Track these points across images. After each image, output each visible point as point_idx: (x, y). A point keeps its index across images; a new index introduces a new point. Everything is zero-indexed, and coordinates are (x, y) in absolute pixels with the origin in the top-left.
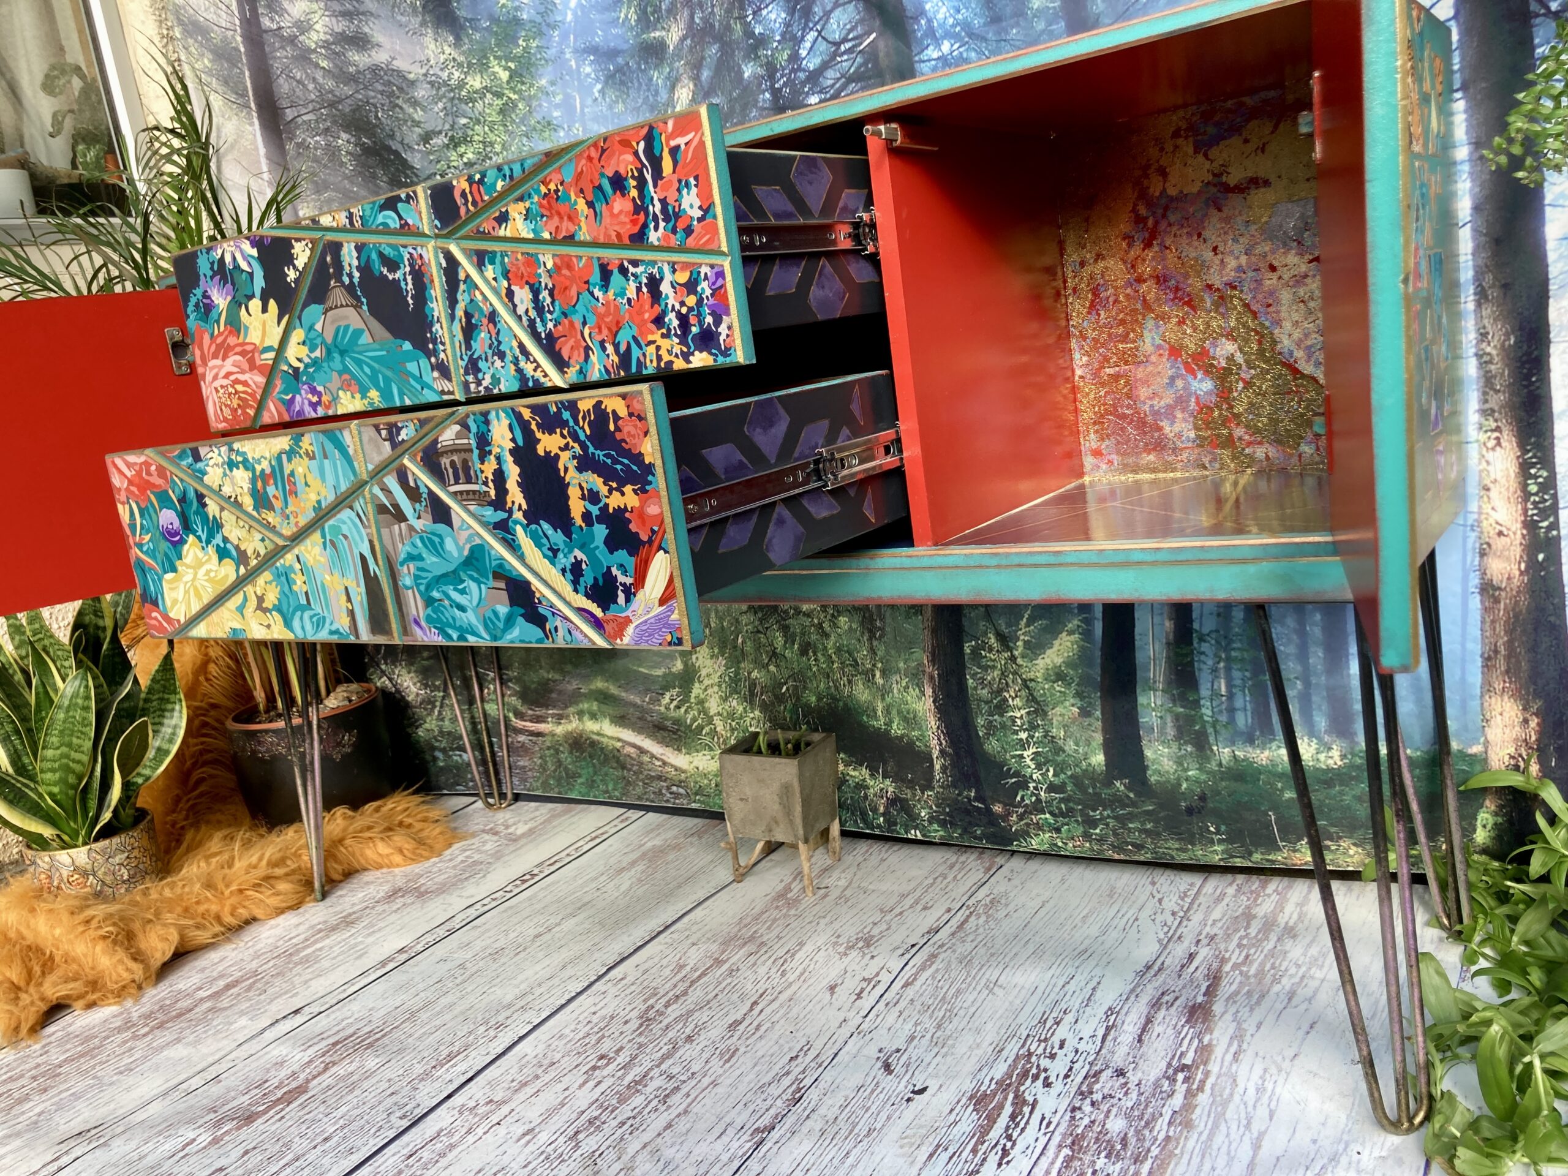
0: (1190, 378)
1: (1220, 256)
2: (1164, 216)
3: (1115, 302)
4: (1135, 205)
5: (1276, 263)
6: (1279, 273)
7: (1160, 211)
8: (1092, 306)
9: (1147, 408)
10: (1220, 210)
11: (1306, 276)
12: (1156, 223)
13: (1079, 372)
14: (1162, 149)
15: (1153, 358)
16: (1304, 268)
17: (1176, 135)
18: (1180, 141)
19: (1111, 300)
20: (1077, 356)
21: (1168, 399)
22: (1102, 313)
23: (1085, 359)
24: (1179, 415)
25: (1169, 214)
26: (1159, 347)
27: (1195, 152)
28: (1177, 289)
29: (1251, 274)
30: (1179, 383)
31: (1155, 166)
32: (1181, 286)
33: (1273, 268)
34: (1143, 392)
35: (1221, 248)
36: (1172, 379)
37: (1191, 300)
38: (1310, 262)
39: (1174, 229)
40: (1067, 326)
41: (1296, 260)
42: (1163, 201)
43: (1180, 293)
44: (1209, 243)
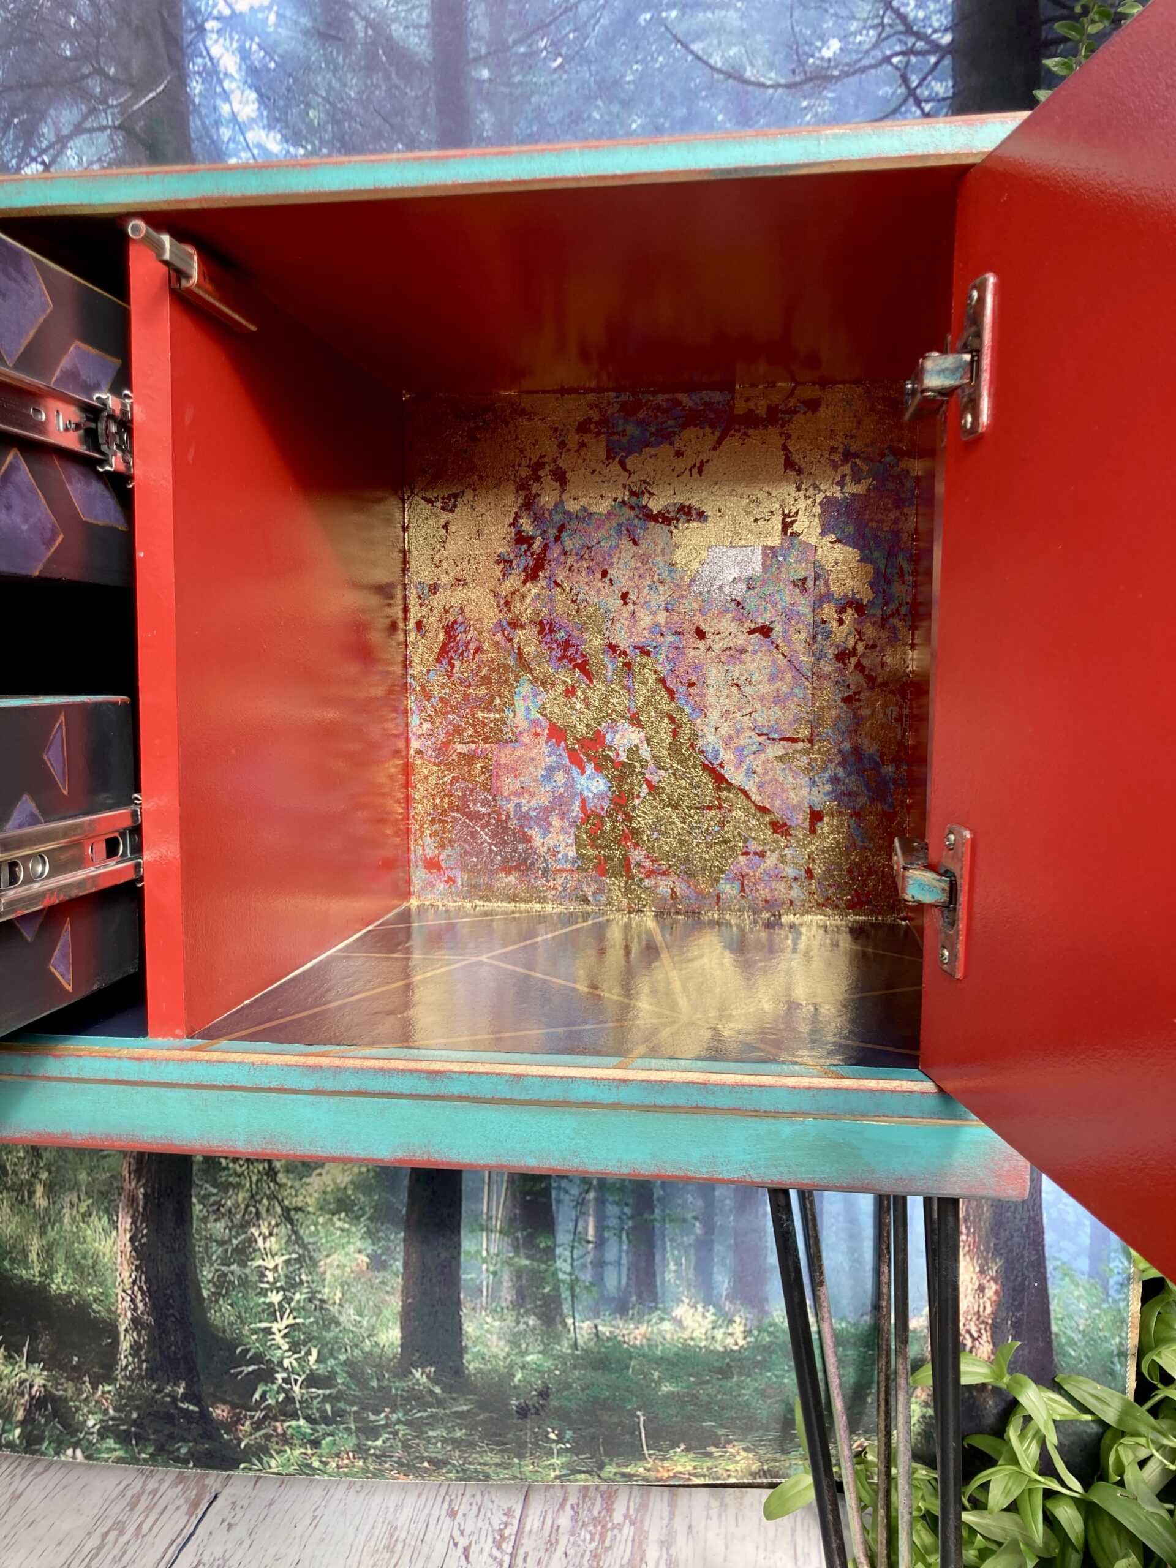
0: (575, 771)
1: (631, 607)
2: (557, 539)
3: (478, 650)
4: (517, 516)
5: (705, 628)
6: (709, 641)
7: (553, 532)
8: (444, 650)
9: (511, 807)
10: (635, 543)
11: (743, 651)
12: (546, 547)
13: (415, 744)
14: (562, 445)
15: (526, 738)
16: (741, 640)
17: (583, 428)
18: (587, 438)
19: (472, 646)
20: (414, 720)
21: (542, 798)
22: (457, 663)
23: (426, 726)
24: (556, 822)
25: (565, 536)
26: (535, 723)
27: (609, 457)
28: (567, 645)
29: (671, 638)
30: (560, 778)
31: (553, 467)
32: (573, 641)
33: (701, 634)
34: (508, 784)
35: (632, 596)
36: (550, 770)
37: (585, 663)
38: (751, 632)
39: (571, 560)
40: (405, 675)
41: (733, 627)
42: (557, 518)
43: (571, 651)
44: (616, 587)
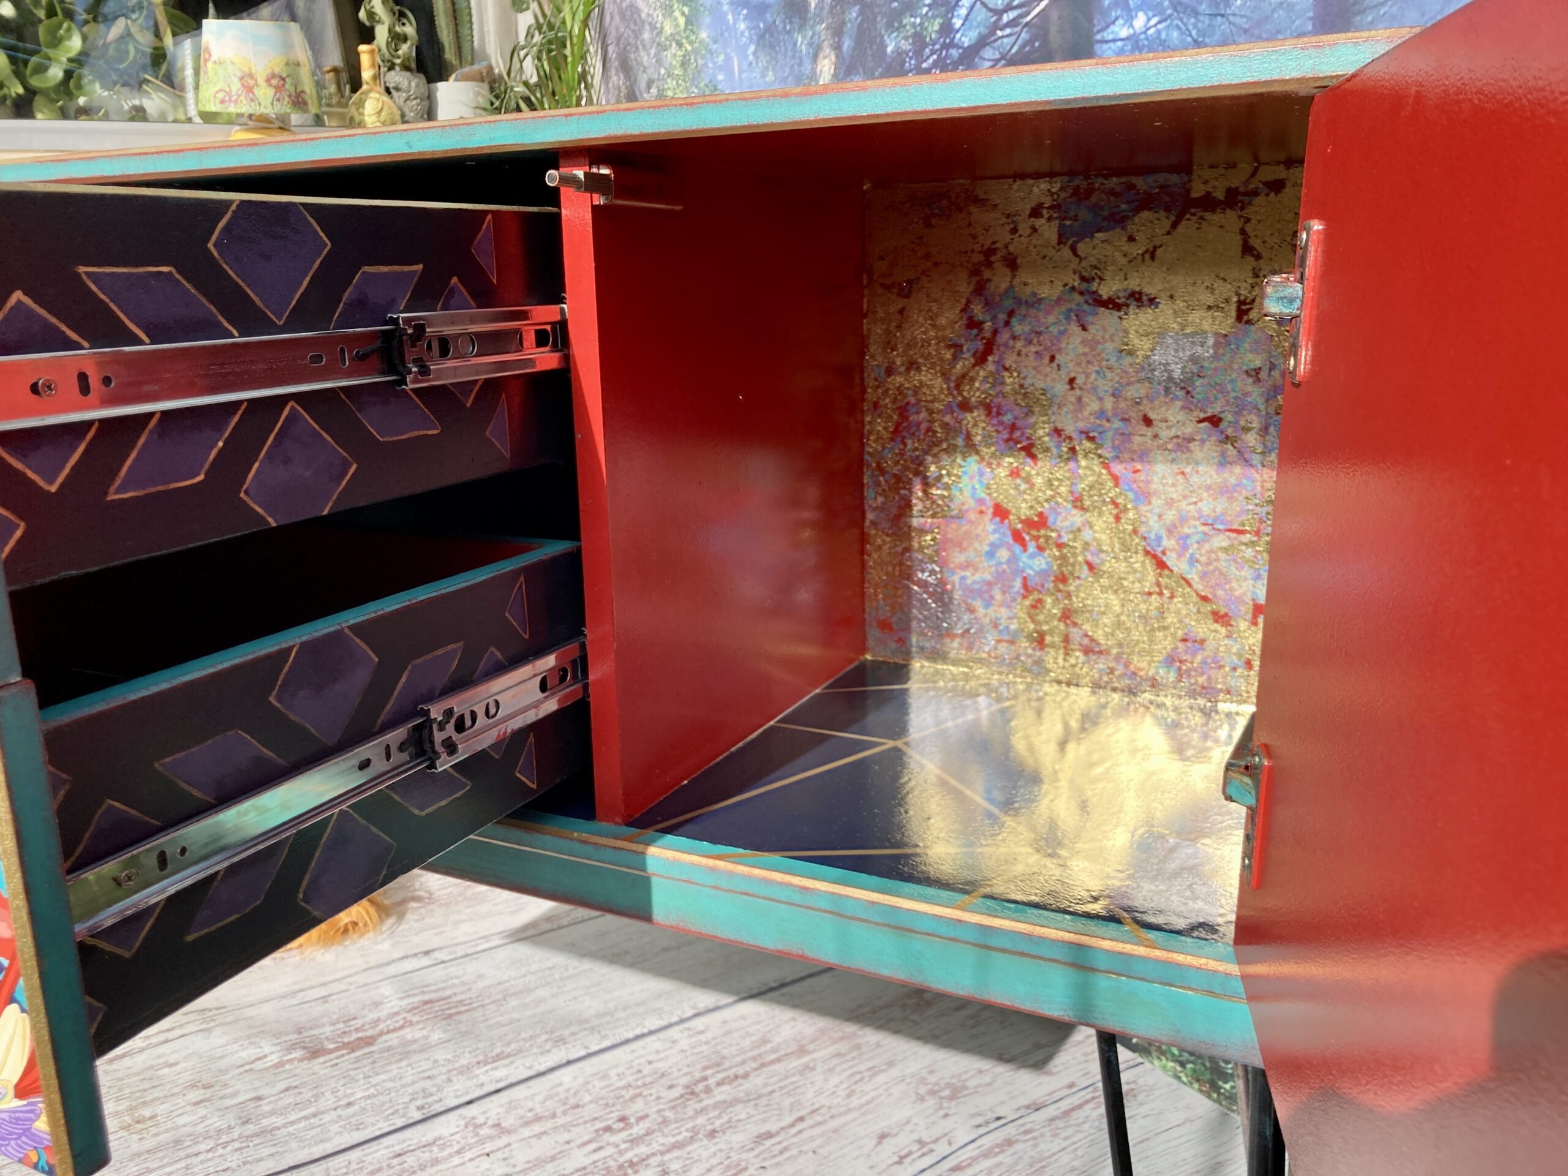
0: (1018, 549)
1: (1078, 392)
2: (1007, 323)
3: (928, 430)
4: (968, 302)
5: (1152, 415)
6: (1155, 429)
7: (1002, 317)
8: (896, 431)
9: (956, 578)
10: (1084, 329)
11: (1191, 440)
12: (995, 332)
13: (870, 516)
14: (1014, 231)
15: (972, 516)
16: (1189, 429)
17: (1036, 213)
18: (1039, 222)
19: (924, 426)
20: (869, 493)
21: (985, 574)
22: (909, 442)
23: (880, 499)
24: (998, 595)
25: (1014, 321)
26: (981, 501)
27: (1060, 242)
28: (1013, 427)
29: (1117, 424)
30: (1003, 554)
31: (1004, 253)
32: (1019, 423)
33: (1148, 422)
34: (954, 558)
35: (1079, 381)
36: (994, 548)
37: (1032, 445)
38: (1200, 421)
39: (1019, 345)
40: (862, 452)
41: (1181, 416)
42: (1008, 303)
43: (1017, 434)
44: (1063, 372)
